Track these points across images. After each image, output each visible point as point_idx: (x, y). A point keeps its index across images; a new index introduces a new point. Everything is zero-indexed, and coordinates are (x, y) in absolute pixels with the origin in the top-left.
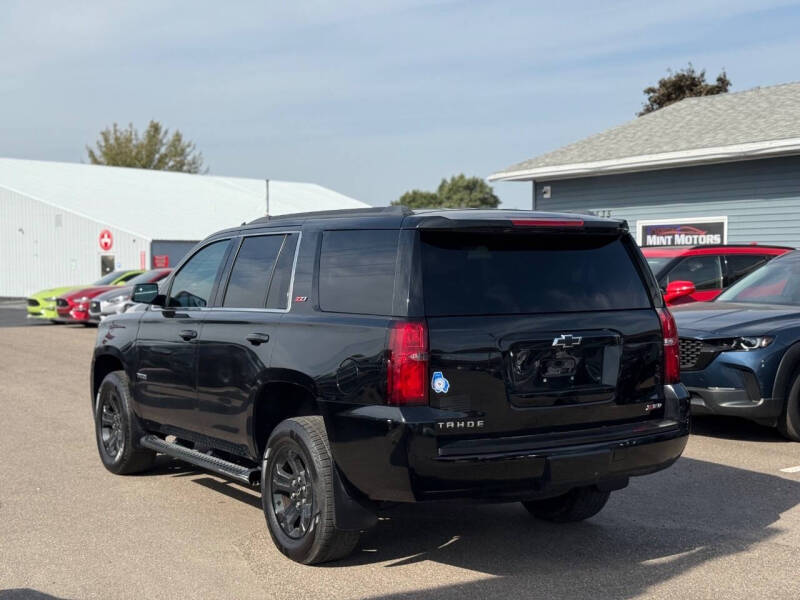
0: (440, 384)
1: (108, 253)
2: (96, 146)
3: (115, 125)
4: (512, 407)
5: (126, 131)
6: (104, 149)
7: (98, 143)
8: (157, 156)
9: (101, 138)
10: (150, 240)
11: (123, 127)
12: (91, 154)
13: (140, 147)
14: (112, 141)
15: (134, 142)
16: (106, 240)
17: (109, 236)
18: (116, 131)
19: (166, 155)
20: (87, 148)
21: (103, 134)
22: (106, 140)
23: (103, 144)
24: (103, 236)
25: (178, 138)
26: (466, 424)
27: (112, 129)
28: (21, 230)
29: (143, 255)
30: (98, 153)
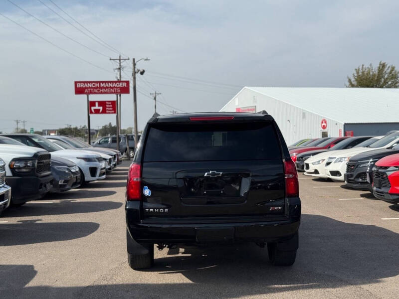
0: (147, 192)
1: (325, 131)
2: (352, 76)
3: (363, 66)
4: (182, 203)
5: (368, 68)
6: (356, 77)
7: (353, 74)
8: (383, 80)
9: (355, 72)
10: (344, 124)
11: (367, 66)
12: (350, 81)
13: (374, 75)
14: (360, 74)
15: (371, 73)
16: (324, 124)
17: (325, 123)
18: (363, 68)
19: (387, 79)
20: (348, 77)
21: (356, 70)
22: (358, 73)
23: (356, 75)
24: (322, 123)
25: (393, 68)
26: (159, 210)
27: (361, 68)
28: (288, 121)
29: (340, 131)
30: (353, 79)
